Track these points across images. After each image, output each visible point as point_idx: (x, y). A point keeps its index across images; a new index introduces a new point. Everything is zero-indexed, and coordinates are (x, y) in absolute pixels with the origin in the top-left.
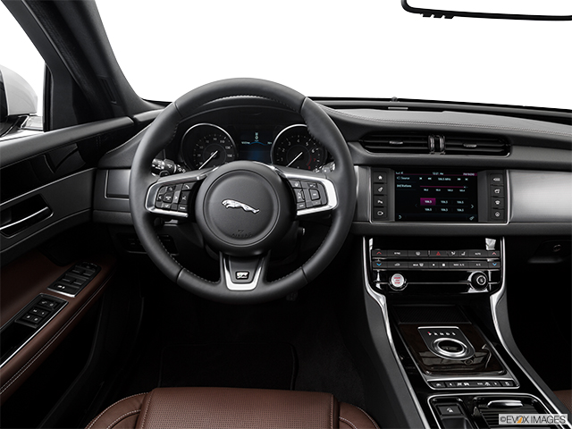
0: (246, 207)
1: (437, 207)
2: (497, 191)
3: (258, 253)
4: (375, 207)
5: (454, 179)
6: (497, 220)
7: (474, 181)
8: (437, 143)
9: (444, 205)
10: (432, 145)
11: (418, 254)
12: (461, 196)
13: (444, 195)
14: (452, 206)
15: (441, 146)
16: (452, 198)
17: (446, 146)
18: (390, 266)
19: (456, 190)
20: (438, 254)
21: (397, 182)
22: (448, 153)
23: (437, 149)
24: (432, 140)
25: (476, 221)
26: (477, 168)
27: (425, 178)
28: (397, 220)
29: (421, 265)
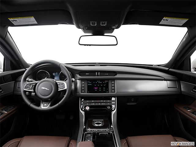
0: (47, 89)
1: (98, 90)
2: (113, 85)
3: (49, 100)
4: (82, 90)
5: (102, 82)
6: (113, 92)
7: (108, 83)
8: (98, 74)
9: (100, 89)
10: (97, 74)
11: (93, 101)
12: (104, 87)
13: (100, 86)
14: (102, 89)
15: (99, 74)
16: (102, 87)
17: (100, 74)
18: (86, 105)
19: (103, 85)
20: (98, 101)
21: (88, 84)
22: (101, 76)
23: (98, 75)
24: (97, 73)
25: (108, 92)
26: (108, 79)
27: (95, 83)
28: (88, 93)
29: (94, 104)
